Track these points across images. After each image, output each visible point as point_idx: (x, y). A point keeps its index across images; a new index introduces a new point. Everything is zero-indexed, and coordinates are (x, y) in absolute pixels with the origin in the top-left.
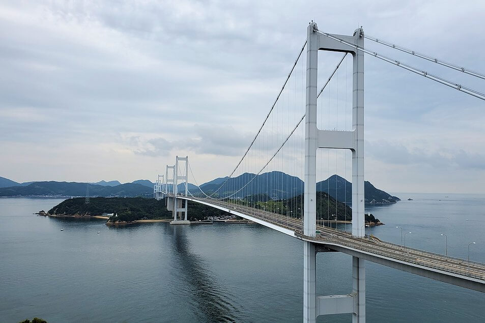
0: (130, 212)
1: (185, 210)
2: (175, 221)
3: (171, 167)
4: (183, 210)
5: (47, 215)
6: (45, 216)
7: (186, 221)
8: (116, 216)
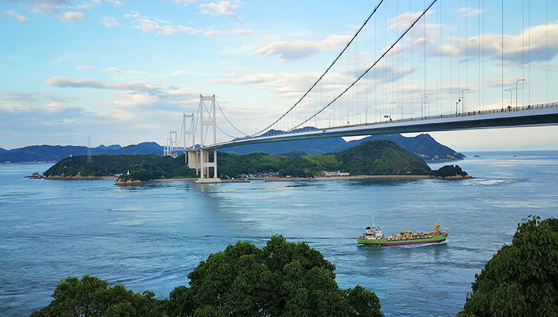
0: (144, 170)
1: (214, 165)
2: (202, 179)
3: (188, 116)
4: (211, 165)
5: (41, 177)
6: (40, 178)
7: (216, 179)
8: (128, 173)
